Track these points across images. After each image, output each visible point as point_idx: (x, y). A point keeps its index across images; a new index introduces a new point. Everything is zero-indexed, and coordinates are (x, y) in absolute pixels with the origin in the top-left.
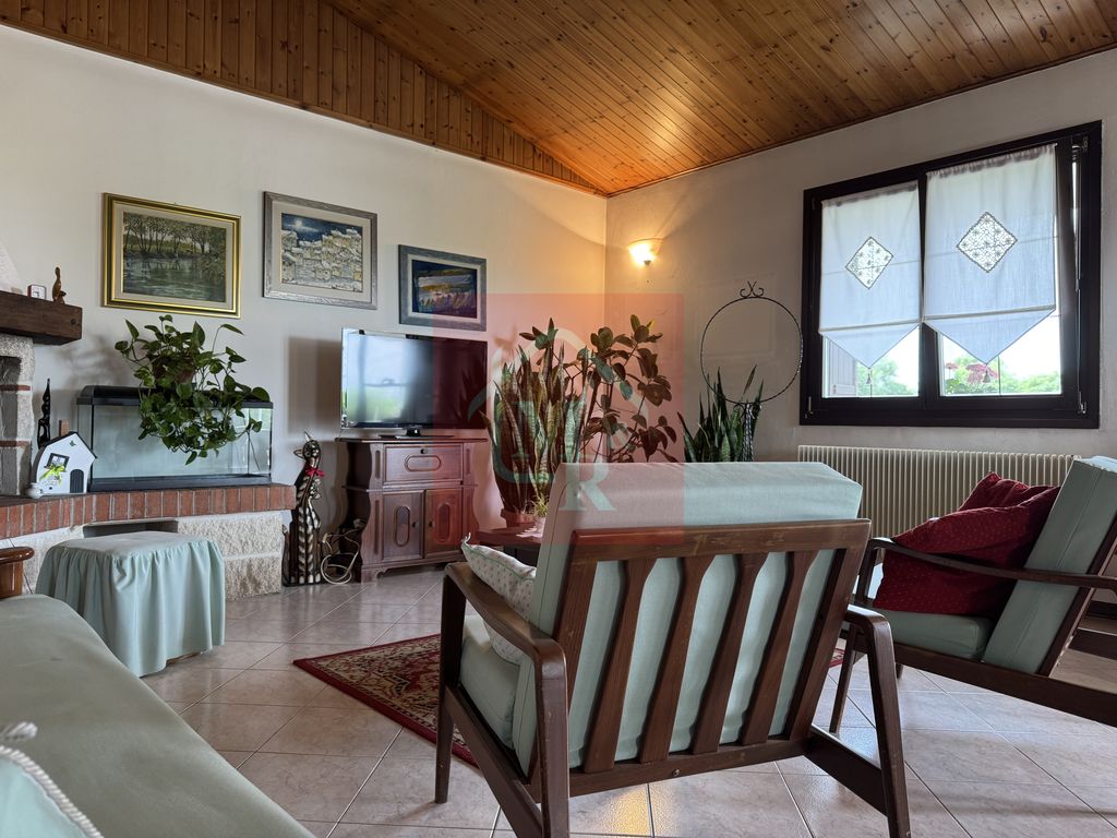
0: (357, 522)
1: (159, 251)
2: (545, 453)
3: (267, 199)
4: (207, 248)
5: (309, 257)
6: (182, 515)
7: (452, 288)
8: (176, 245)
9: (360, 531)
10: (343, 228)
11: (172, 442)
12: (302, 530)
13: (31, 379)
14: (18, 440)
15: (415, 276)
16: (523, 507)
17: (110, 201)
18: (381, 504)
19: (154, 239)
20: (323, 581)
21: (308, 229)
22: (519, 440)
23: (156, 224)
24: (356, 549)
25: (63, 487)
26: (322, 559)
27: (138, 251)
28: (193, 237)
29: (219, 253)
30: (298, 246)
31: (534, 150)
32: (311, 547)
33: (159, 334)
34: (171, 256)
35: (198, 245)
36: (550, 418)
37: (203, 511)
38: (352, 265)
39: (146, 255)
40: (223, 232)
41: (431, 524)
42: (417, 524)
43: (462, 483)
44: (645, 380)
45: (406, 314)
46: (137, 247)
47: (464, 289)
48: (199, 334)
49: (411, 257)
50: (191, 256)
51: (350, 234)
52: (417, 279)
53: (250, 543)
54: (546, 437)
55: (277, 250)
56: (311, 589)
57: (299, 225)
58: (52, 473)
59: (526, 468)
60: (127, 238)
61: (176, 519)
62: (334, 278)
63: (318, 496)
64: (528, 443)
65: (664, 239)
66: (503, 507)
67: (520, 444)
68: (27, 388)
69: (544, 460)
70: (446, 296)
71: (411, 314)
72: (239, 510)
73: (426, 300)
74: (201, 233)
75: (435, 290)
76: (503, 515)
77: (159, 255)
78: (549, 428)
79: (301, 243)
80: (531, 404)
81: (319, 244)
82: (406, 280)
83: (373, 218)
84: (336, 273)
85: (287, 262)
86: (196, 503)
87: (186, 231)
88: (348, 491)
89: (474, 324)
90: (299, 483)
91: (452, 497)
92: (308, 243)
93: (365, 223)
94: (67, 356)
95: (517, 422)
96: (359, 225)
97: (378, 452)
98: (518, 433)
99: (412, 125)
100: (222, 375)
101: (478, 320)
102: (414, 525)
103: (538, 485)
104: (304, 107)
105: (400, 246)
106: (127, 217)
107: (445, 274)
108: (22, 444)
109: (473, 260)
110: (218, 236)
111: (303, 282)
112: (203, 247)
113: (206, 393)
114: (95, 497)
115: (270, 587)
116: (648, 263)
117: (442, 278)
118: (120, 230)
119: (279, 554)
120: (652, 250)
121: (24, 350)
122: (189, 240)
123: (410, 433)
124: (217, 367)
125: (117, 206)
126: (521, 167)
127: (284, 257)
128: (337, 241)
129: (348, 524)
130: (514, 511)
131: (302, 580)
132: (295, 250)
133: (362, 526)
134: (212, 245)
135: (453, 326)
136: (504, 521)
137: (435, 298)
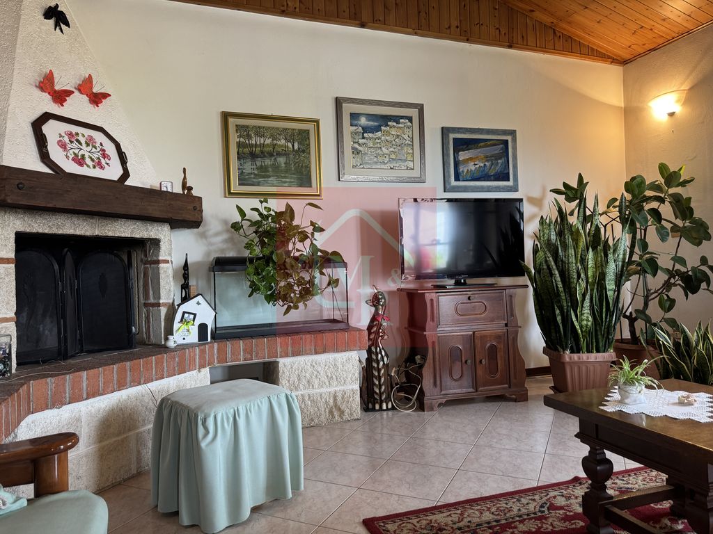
0: (418, 358)
1: (262, 152)
2: (588, 297)
3: (339, 102)
4: (296, 147)
5: (371, 146)
6: (281, 357)
7: (487, 158)
8: (274, 146)
9: (421, 367)
10: (396, 119)
11: (271, 298)
12: (375, 365)
13: (170, 254)
14: (161, 301)
15: (456, 151)
16: (567, 347)
17: (226, 116)
18: (436, 344)
19: (258, 143)
20: (393, 409)
21: (371, 123)
22: (560, 285)
23: (259, 131)
24: (419, 381)
25: (193, 337)
26: (392, 388)
27: (248, 153)
28: (286, 139)
29: (305, 150)
30: (364, 138)
31: (554, 33)
32: (383, 379)
33: (261, 214)
34: (271, 155)
35: (290, 145)
36: (591, 264)
37: (297, 353)
38: (405, 148)
39: (253, 156)
40: (307, 132)
41: (481, 362)
42: (469, 362)
43: (506, 325)
44: (679, 223)
45: (450, 183)
46: (246, 150)
47: (497, 157)
48: (290, 212)
49: (452, 136)
50: (285, 153)
51: (403, 123)
52: (458, 154)
53: (334, 377)
54: (587, 282)
55: (348, 143)
56: (385, 413)
57: (363, 121)
58: (184, 327)
59: (568, 311)
60: (239, 145)
61: (278, 360)
62: (391, 160)
63: (386, 337)
64: (570, 288)
65: (688, 90)
66: (545, 345)
67: (561, 289)
68: (167, 262)
69: (587, 303)
70: (482, 165)
71: (454, 183)
72: (324, 352)
73: (466, 171)
74: (291, 135)
75: (472, 161)
76: (545, 352)
77: (263, 154)
78: (590, 273)
79: (365, 135)
80: (572, 252)
81: (379, 134)
82: (448, 155)
83: (420, 108)
84: (393, 156)
85: (356, 152)
86: (292, 347)
87: (281, 134)
88: (409, 331)
89: (508, 186)
90: (370, 328)
91: (498, 337)
92: (371, 135)
93: (414, 113)
94: (203, 236)
95: (558, 269)
96: (411, 115)
97: (432, 300)
98: (559, 279)
99: (449, 27)
100: (308, 242)
101: (510, 183)
102: (466, 362)
103: (581, 327)
104: (363, 25)
105: (442, 128)
106: (238, 128)
107: (481, 147)
108: (165, 304)
109: (505, 132)
110: (303, 136)
111: (368, 166)
112: (293, 146)
113: (296, 259)
114: (216, 345)
115: (352, 414)
116: (672, 114)
117: (479, 150)
118: (234, 138)
119: (357, 387)
120: (678, 101)
121: (161, 232)
122: (283, 142)
123: (458, 283)
124: (304, 237)
125: (231, 121)
126: (543, 49)
127: (353, 148)
128: (393, 130)
129: (410, 359)
130: (556, 350)
131: (377, 407)
132: (361, 141)
133: (422, 362)
134: (300, 143)
135: (489, 189)
136: (546, 358)
137: (473, 168)
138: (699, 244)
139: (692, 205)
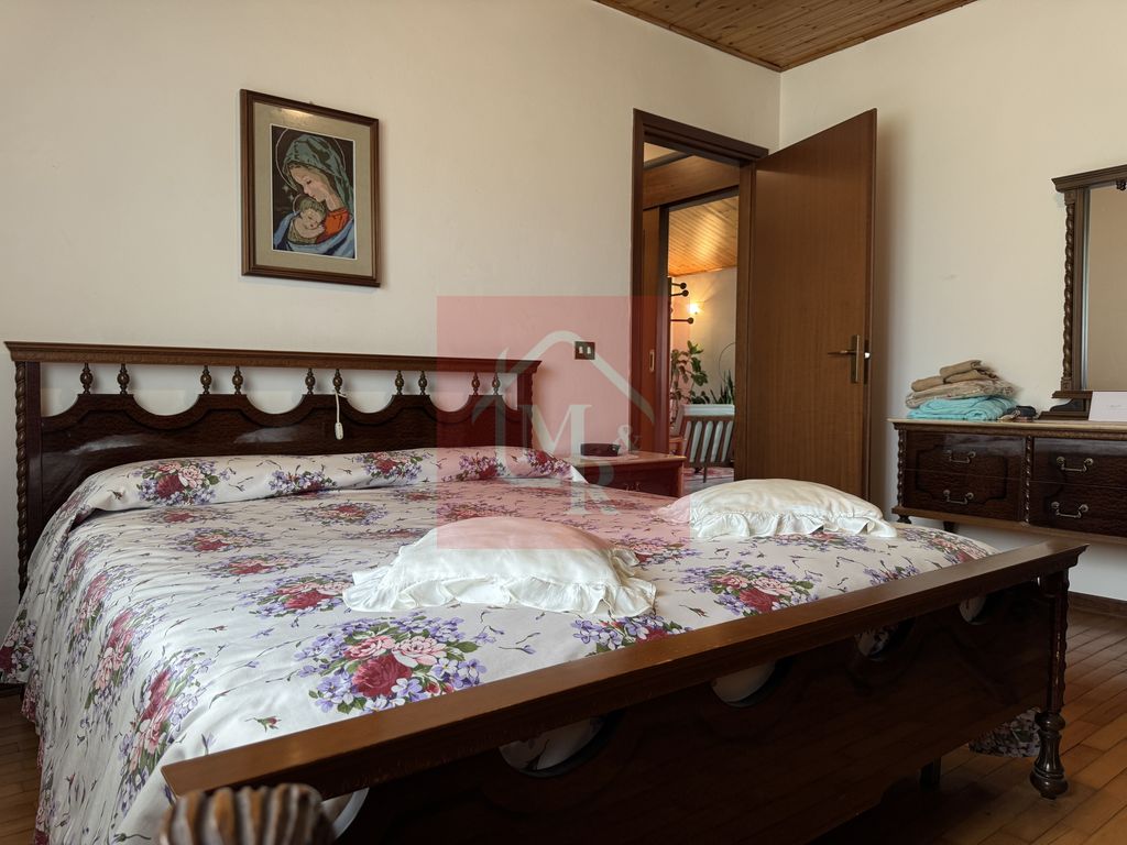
44: (694, 374)
65: (704, 302)
138: (701, 385)
139: (701, 364)
